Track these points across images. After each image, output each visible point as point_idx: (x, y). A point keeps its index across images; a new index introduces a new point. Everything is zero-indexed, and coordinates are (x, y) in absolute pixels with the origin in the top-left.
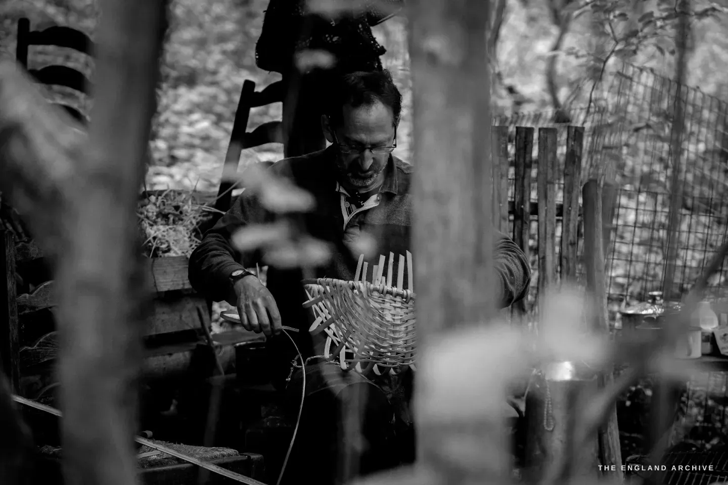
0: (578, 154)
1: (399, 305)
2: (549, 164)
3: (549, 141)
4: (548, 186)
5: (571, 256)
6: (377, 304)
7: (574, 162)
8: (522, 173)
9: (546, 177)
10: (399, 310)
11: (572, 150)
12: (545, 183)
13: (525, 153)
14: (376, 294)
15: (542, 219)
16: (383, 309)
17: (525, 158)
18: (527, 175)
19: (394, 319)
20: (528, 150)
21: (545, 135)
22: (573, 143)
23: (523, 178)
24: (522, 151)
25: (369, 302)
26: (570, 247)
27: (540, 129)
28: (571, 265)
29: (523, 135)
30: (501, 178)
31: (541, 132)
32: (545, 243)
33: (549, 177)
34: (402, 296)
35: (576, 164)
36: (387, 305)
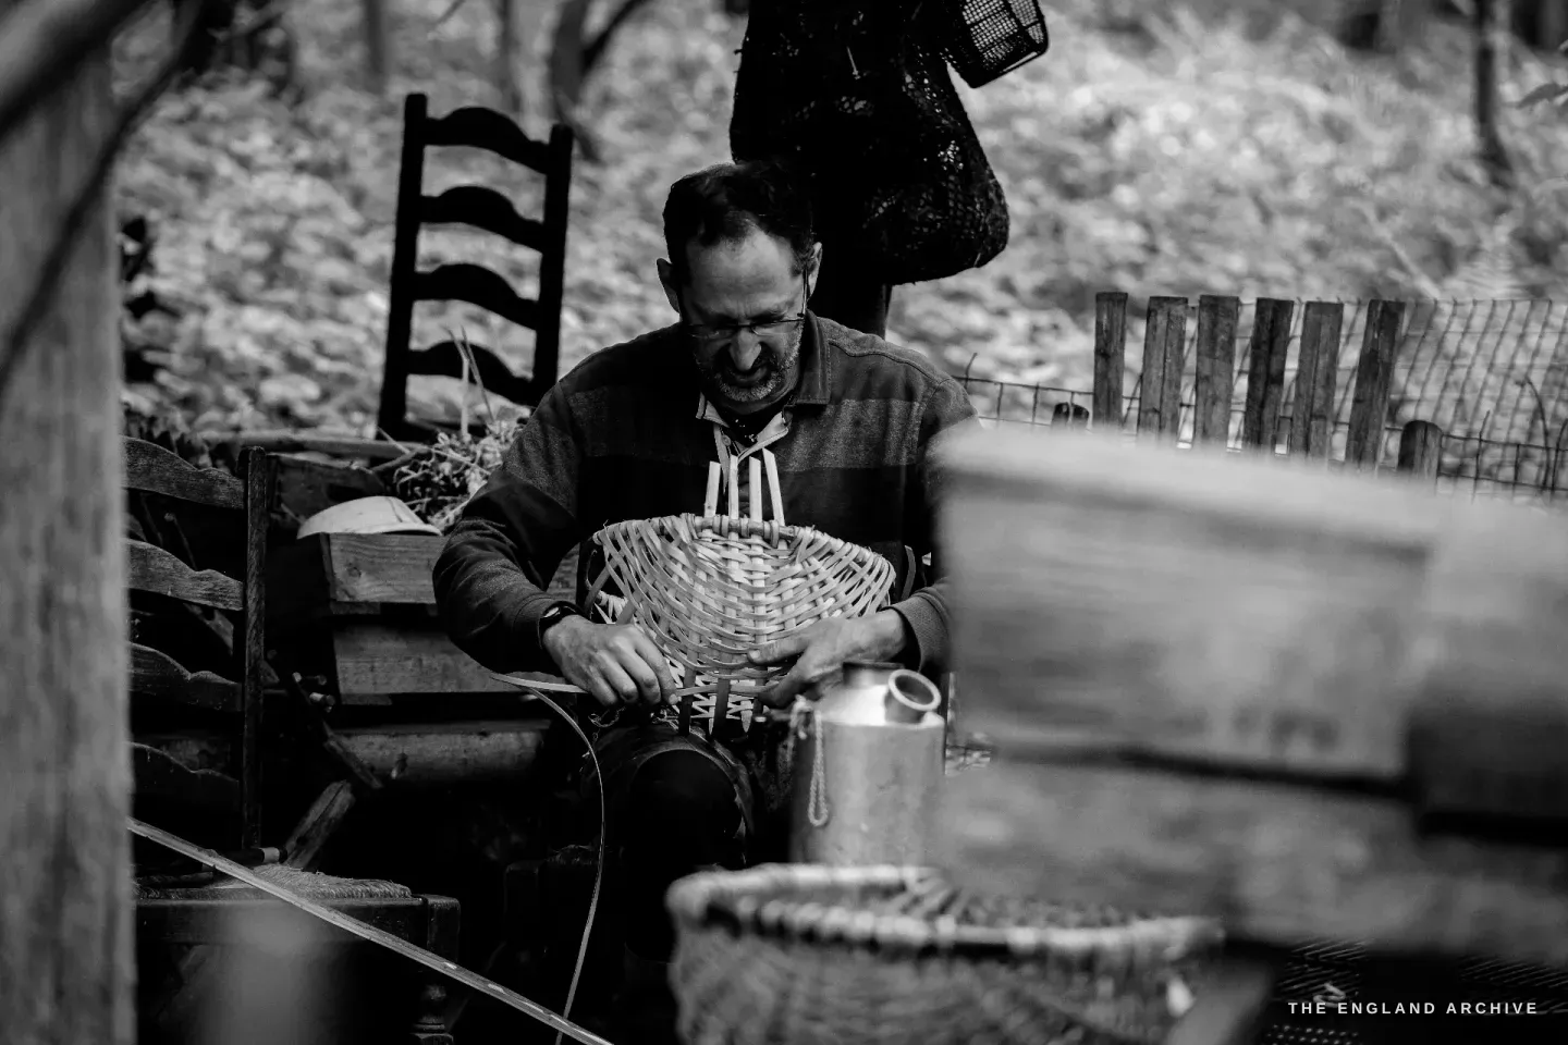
0: (1386, 358)
1: (759, 551)
2: (1320, 377)
3: (1325, 330)
4: (1313, 423)
6: (712, 552)
7: (1376, 375)
8: (1260, 394)
9: (1311, 405)
10: (759, 561)
11: (1372, 350)
12: (1308, 416)
13: (1271, 351)
14: (708, 533)
16: (726, 560)
17: (1268, 366)
18: (1270, 399)
19: (751, 581)
20: (1277, 347)
21: (1318, 316)
22: (1376, 336)
23: (1262, 406)
24: (1265, 348)
25: (695, 551)
27: (1309, 305)
29: (1269, 315)
30: (1214, 403)
31: (1310, 311)
33: (1317, 405)
34: (761, 533)
35: (1380, 377)
36: (733, 554)
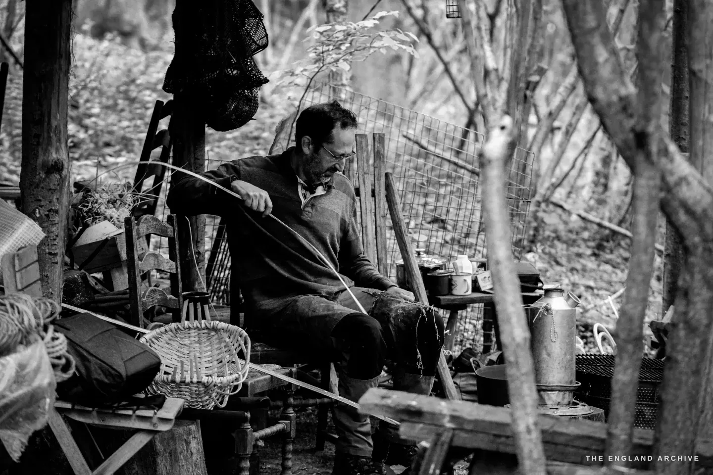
0: (382, 153)
2: (365, 160)
3: (363, 143)
5: (382, 225)
7: (380, 159)
9: (363, 169)
11: (378, 150)
12: (363, 174)
15: (363, 200)
18: (351, 168)
21: (361, 139)
22: (378, 145)
23: (349, 170)
26: (382, 219)
28: (383, 231)
31: (358, 137)
32: (366, 216)
35: (382, 159)
